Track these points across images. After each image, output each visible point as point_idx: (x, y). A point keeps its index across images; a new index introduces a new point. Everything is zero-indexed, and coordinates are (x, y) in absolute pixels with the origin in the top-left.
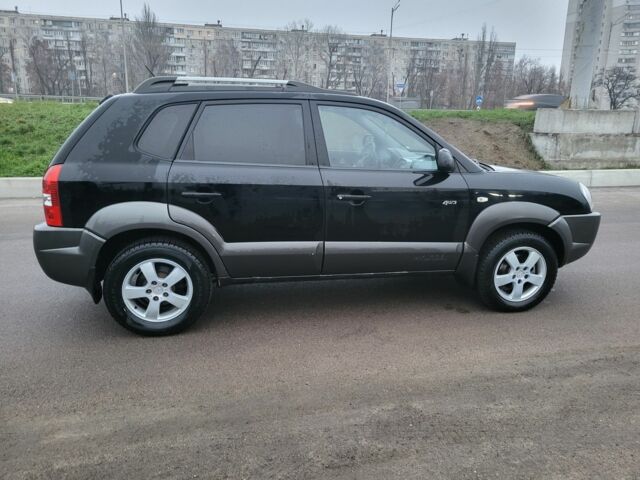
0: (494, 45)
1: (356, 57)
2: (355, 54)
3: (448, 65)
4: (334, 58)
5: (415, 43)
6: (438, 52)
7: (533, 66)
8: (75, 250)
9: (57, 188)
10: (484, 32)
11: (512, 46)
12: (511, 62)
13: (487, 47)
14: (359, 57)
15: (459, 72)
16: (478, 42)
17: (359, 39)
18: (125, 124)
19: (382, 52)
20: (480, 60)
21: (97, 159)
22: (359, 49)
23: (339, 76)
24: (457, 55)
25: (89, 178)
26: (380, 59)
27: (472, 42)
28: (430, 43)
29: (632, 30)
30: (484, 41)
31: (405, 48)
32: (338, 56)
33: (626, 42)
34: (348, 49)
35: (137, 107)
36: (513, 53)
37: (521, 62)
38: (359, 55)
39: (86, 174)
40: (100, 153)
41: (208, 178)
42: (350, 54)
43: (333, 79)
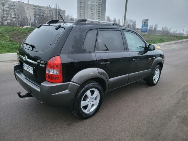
0: (60, 10)
1: (13, 8)
2: (13, 7)
3: (46, 15)
4: (4, 8)
5: (35, 6)
6: (43, 10)
7: (71, 18)
8: (67, 91)
9: (61, 66)
10: (56, 6)
11: (65, 11)
12: (65, 16)
13: (58, 11)
14: (15, 9)
15: (50, 17)
16: (55, 9)
17: (14, 2)
18: (79, 38)
19: (23, 8)
20: (56, 14)
21: (72, 53)
22: (14, 6)
23: (8, 14)
24: (49, 12)
25: (73, 61)
26: (23, 10)
27: (53, 8)
28: (40, 7)
29: (93, 10)
30: (57, 9)
31: (32, 7)
32: (6, 7)
33: (92, 13)
34: (10, 5)
35: (81, 31)
36: (65, 13)
37: (68, 16)
38: (15, 8)
39: (71, 59)
40: (72, 50)
41: (106, 57)
42: (11, 7)
43: (5, 15)
